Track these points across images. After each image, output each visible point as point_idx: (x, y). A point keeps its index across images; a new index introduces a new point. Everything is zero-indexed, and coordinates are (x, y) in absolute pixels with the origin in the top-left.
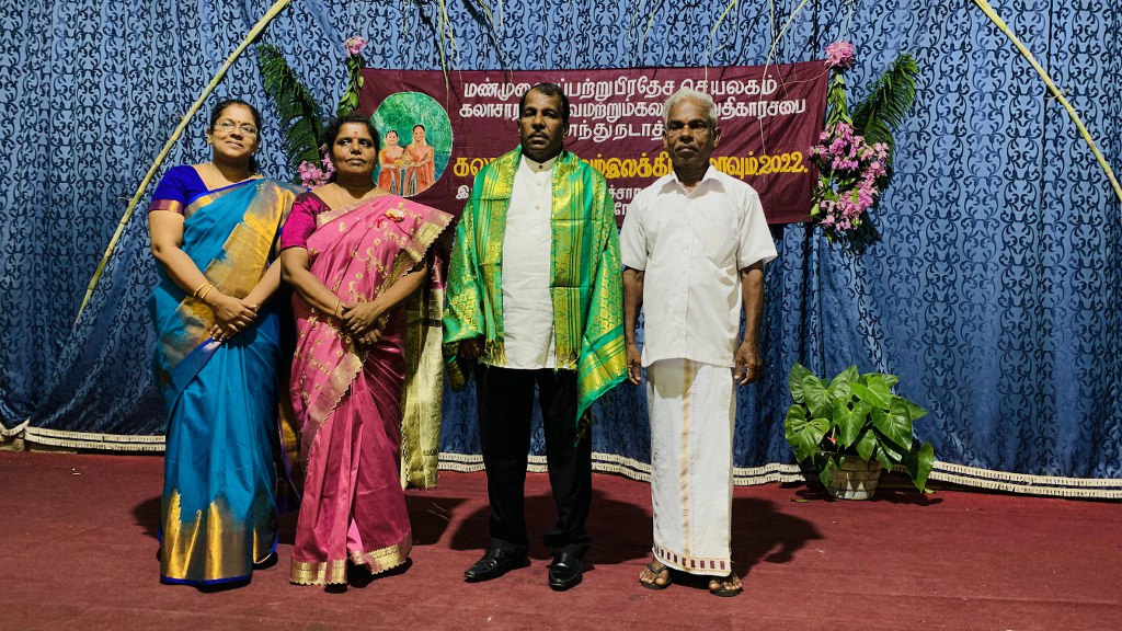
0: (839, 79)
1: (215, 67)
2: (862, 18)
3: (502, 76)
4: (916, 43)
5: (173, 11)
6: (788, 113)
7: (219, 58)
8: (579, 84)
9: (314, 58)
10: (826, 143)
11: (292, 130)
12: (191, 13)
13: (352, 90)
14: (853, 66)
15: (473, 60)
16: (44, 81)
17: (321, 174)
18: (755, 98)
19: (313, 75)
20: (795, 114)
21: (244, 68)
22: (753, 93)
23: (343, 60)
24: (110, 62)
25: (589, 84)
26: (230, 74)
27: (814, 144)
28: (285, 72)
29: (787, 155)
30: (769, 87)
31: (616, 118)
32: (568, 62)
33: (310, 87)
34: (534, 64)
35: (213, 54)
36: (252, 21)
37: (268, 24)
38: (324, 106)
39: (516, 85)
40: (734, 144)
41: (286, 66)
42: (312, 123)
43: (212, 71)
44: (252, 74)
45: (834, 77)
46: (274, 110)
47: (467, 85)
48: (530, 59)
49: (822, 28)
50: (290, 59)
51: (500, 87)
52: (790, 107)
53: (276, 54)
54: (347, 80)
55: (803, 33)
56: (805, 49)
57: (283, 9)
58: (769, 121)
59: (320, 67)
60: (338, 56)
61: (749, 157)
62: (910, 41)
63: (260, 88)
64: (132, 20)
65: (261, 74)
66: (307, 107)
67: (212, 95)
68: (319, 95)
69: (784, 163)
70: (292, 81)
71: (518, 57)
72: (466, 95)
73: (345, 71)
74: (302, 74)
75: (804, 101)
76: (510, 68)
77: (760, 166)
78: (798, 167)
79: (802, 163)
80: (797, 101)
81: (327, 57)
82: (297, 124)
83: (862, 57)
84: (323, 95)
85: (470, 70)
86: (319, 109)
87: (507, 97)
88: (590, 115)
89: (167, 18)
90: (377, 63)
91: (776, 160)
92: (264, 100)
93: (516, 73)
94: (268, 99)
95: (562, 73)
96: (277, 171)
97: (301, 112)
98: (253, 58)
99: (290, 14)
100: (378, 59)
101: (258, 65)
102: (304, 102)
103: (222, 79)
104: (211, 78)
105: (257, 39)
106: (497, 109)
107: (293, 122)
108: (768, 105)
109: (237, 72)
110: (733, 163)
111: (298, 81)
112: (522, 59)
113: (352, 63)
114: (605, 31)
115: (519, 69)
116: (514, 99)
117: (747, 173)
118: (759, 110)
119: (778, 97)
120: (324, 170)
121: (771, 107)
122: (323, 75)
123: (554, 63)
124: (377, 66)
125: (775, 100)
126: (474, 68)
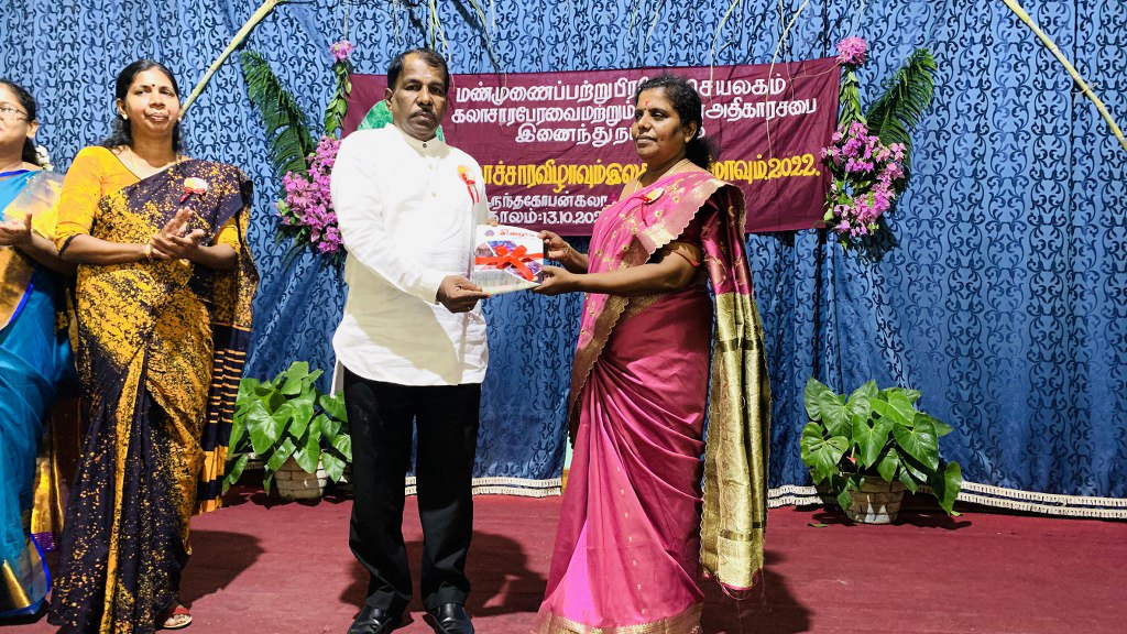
0: (852, 76)
1: (198, 75)
2: (875, 11)
3: (496, 80)
4: (932, 37)
5: (154, 18)
6: (798, 113)
7: (201, 66)
8: (577, 87)
9: (300, 64)
10: (840, 145)
11: (278, 140)
12: (173, 21)
13: (339, 97)
14: (866, 64)
15: (466, 64)
17: (307, 185)
18: (762, 98)
19: (299, 82)
20: (805, 114)
21: (228, 76)
22: (760, 93)
23: (330, 66)
24: (88, 72)
25: (587, 86)
26: (213, 83)
27: (827, 145)
28: (269, 79)
29: (798, 157)
30: (777, 86)
31: (616, 121)
32: (565, 64)
33: (296, 94)
34: (530, 67)
35: (195, 62)
36: (236, 27)
37: (252, 30)
38: (311, 114)
39: (510, 89)
40: (742, 147)
41: (270, 73)
42: (299, 133)
43: (194, 79)
44: (235, 82)
45: (846, 74)
46: (259, 120)
47: (459, 89)
48: (525, 62)
49: (832, 23)
50: (275, 66)
51: (493, 92)
52: (799, 107)
53: (260, 61)
54: (334, 87)
55: (812, 29)
56: (814, 45)
57: (268, 14)
58: (778, 122)
59: (306, 73)
60: (325, 63)
61: (757, 160)
62: (927, 35)
63: (244, 96)
64: (111, 28)
65: (246, 82)
66: (294, 117)
67: (194, 104)
68: (305, 103)
69: (794, 167)
70: (277, 88)
71: (512, 60)
72: (458, 100)
73: (332, 78)
74: (288, 81)
75: (815, 100)
76: (504, 71)
77: (769, 169)
78: (810, 170)
79: (814, 165)
80: (807, 101)
81: (314, 64)
82: (283, 134)
83: (876, 53)
84: (309, 103)
85: (463, 74)
86: (304, 118)
87: (501, 101)
88: (588, 119)
89: (148, 25)
90: (366, 68)
91: (786, 164)
92: (249, 109)
93: (511, 77)
94: (253, 108)
95: (558, 75)
96: (263, 183)
97: (287, 120)
98: (237, 66)
99: (275, 20)
100: (366, 64)
101: (243, 73)
102: (289, 110)
103: (204, 89)
104: (193, 88)
105: (240, 47)
106: (491, 114)
107: (278, 131)
108: (777, 105)
109: (220, 81)
110: (741, 167)
111: (283, 89)
112: (517, 62)
113: (338, 68)
114: (604, 31)
115: (514, 73)
116: (508, 104)
117: (756, 177)
118: (767, 111)
119: (786, 96)
120: (311, 180)
121: (780, 107)
122: (309, 82)
123: (552, 65)
124: (366, 71)
125: (784, 100)
126: (466, 71)
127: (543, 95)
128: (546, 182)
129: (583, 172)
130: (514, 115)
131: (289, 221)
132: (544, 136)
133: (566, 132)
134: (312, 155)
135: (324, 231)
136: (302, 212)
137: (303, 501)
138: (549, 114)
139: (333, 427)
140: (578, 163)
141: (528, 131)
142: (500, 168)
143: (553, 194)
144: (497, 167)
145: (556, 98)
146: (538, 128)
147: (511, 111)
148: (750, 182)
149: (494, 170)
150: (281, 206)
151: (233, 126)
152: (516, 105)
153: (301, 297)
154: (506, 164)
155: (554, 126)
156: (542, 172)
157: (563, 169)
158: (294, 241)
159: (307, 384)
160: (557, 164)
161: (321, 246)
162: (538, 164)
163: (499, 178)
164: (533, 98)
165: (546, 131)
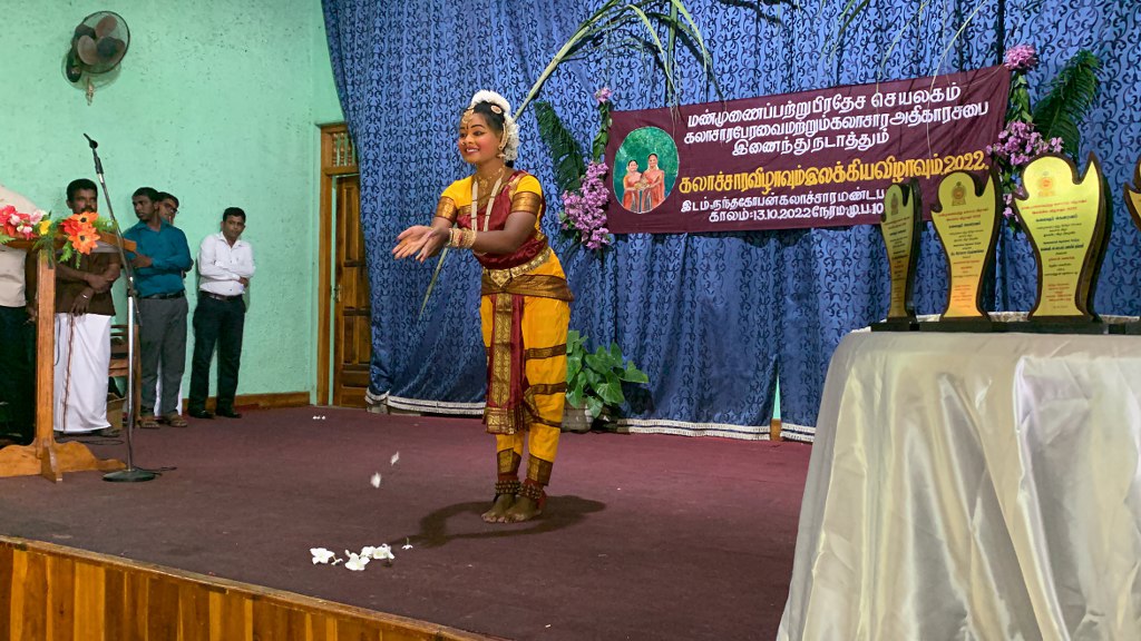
0: (1021, 79)
2: (1046, 18)
3: (719, 107)
4: (1100, 38)
6: (970, 115)
8: (782, 107)
9: (575, 107)
10: (1004, 141)
11: (562, 166)
13: (603, 131)
14: (1037, 66)
15: (696, 95)
17: (579, 199)
18: (940, 105)
20: (978, 116)
21: (527, 120)
22: (938, 100)
23: (597, 106)
24: (438, 123)
27: (996, 141)
28: (555, 120)
29: (970, 154)
30: (953, 93)
32: (776, 88)
34: (747, 93)
36: (533, 81)
38: (584, 145)
39: (730, 113)
40: (919, 149)
41: (555, 116)
42: (575, 160)
44: (532, 124)
45: (1016, 78)
46: (548, 152)
47: (690, 117)
52: (973, 110)
54: (600, 123)
55: (985, 41)
56: (987, 56)
58: (954, 124)
60: (593, 104)
62: (1095, 39)
64: (452, 89)
65: (539, 124)
66: (572, 148)
68: (580, 136)
70: (559, 127)
72: (689, 125)
73: (598, 116)
75: (987, 104)
76: (726, 99)
77: (945, 166)
78: (980, 165)
79: (983, 161)
80: (980, 104)
82: (564, 160)
84: (583, 136)
85: (694, 104)
86: (579, 148)
87: (722, 123)
88: (791, 132)
91: (960, 160)
92: (541, 145)
93: (731, 103)
94: (544, 142)
97: (567, 150)
98: (533, 112)
101: (537, 117)
102: (569, 143)
106: (714, 134)
108: (952, 110)
110: (920, 164)
111: (564, 127)
113: (603, 108)
116: (728, 125)
117: (933, 173)
118: (945, 115)
119: (962, 102)
120: (582, 196)
121: (955, 111)
122: (582, 120)
123: (766, 89)
124: (622, 108)
125: (960, 105)
126: (697, 102)
127: (755, 115)
128: (756, 186)
129: (786, 176)
130: (732, 133)
131: (566, 227)
132: (755, 149)
133: (772, 144)
134: (583, 176)
135: (591, 233)
136: (576, 219)
137: (575, 431)
138: (758, 131)
140: (782, 170)
141: (742, 145)
142: (720, 177)
143: (761, 196)
145: (765, 117)
146: (750, 143)
147: (730, 130)
148: (928, 177)
149: (715, 179)
150: (561, 215)
152: (733, 125)
154: (725, 174)
155: (762, 140)
156: (753, 178)
157: (770, 176)
158: (572, 241)
160: (765, 172)
161: (589, 244)
162: (750, 173)
163: (719, 185)
164: (748, 118)
165: (756, 145)
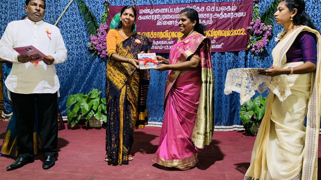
0: (256, 5)
1: (65, 6)
3: (151, 7)
6: (240, 16)
7: (66, 4)
10: (252, 26)
11: (88, 25)
13: (106, 12)
14: (261, 1)
15: (142, 2)
16: (15, 12)
17: (97, 38)
18: (230, 12)
19: (94, 8)
20: (242, 17)
21: (74, 7)
22: (229, 10)
25: (178, 8)
26: (69, 8)
28: (85, 7)
29: (240, 29)
30: (234, 8)
33: (93, 12)
34: (161, 3)
35: (64, 2)
38: (97, 18)
39: (155, 9)
40: (223, 26)
41: (86, 6)
42: (94, 23)
43: (64, 8)
44: (76, 8)
45: (255, 5)
50: (87, 3)
51: (150, 10)
52: (241, 14)
53: (83, 2)
54: (104, 10)
58: (234, 19)
59: (96, 6)
60: (101, 2)
61: (228, 30)
63: (78, 12)
65: (79, 8)
67: (64, 15)
68: (96, 14)
69: (239, 32)
70: (88, 10)
72: (140, 13)
73: (103, 7)
74: (91, 8)
75: (245, 12)
76: (154, 4)
77: (231, 33)
78: (243, 33)
79: (245, 32)
80: (243, 13)
81: (98, 3)
82: (90, 23)
84: (97, 14)
85: (141, 5)
86: (96, 19)
87: (152, 13)
91: (236, 31)
93: (156, 6)
94: (81, 16)
95: (169, 5)
96: (84, 38)
97: (91, 20)
100: (113, 3)
101: (78, 6)
102: (91, 16)
103: (67, 10)
104: (64, 10)
106: (149, 17)
107: (88, 23)
108: (234, 14)
109: (71, 8)
110: (223, 32)
111: (89, 10)
112: (157, 2)
113: (105, 4)
116: (154, 14)
117: (227, 35)
118: (231, 15)
119: (237, 11)
120: (98, 37)
121: (235, 14)
122: (97, 8)
123: (167, 2)
124: (113, 5)
125: (236, 12)
126: (142, 5)
127: (165, 11)
128: (165, 37)
129: (176, 34)
130: (156, 17)
131: (91, 49)
132: (165, 23)
133: (171, 22)
134: (98, 29)
135: (102, 51)
136: (95, 46)
137: (96, 128)
138: (166, 17)
139: (105, 107)
140: (175, 31)
141: (160, 22)
142: (152, 33)
143: (167, 40)
144: (151, 33)
145: (168, 12)
146: (163, 21)
147: (155, 16)
148: (226, 37)
149: (150, 33)
150: (89, 44)
151: (75, 21)
152: (157, 14)
153: (95, 71)
154: (154, 32)
155: (168, 20)
156: (164, 34)
157: (170, 33)
158: (93, 54)
159: (97, 95)
161: (101, 56)
162: (163, 31)
163: (152, 36)
164: (162, 12)
165: (165, 22)
